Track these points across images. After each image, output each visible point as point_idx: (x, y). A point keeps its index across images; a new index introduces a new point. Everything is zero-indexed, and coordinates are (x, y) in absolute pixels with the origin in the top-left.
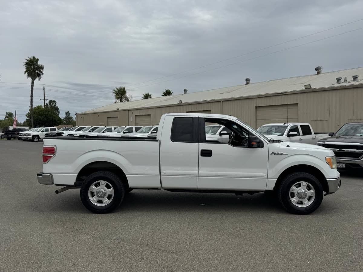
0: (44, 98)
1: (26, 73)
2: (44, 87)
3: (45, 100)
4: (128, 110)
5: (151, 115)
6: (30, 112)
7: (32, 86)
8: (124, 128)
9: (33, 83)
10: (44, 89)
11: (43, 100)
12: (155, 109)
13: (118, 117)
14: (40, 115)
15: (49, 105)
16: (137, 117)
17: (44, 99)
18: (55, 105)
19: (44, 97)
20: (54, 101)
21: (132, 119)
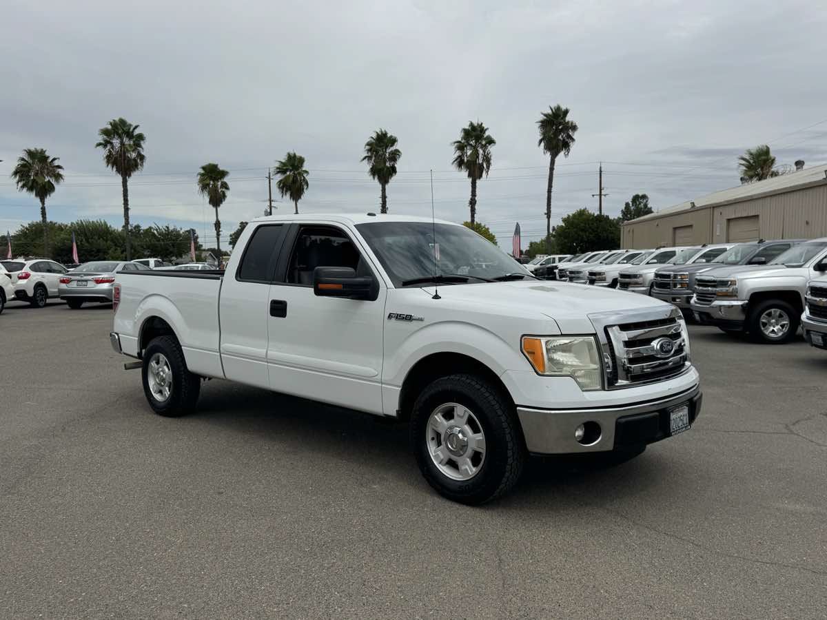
0: (601, 192)
1: (542, 144)
2: (601, 168)
3: (603, 197)
4: (714, 207)
5: (760, 217)
6: (563, 225)
7: (552, 169)
8: (653, 253)
9: (552, 163)
10: (601, 171)
11: (598, 197)
12: (769, 199)
13: (691, 226)
14: (582, 230)
15: (633, 205)
16: (732, 224)
17: (600, 195)
18: (646, 206)
19: (601, 190)
20: (644, 197)
21: (719, 229)
